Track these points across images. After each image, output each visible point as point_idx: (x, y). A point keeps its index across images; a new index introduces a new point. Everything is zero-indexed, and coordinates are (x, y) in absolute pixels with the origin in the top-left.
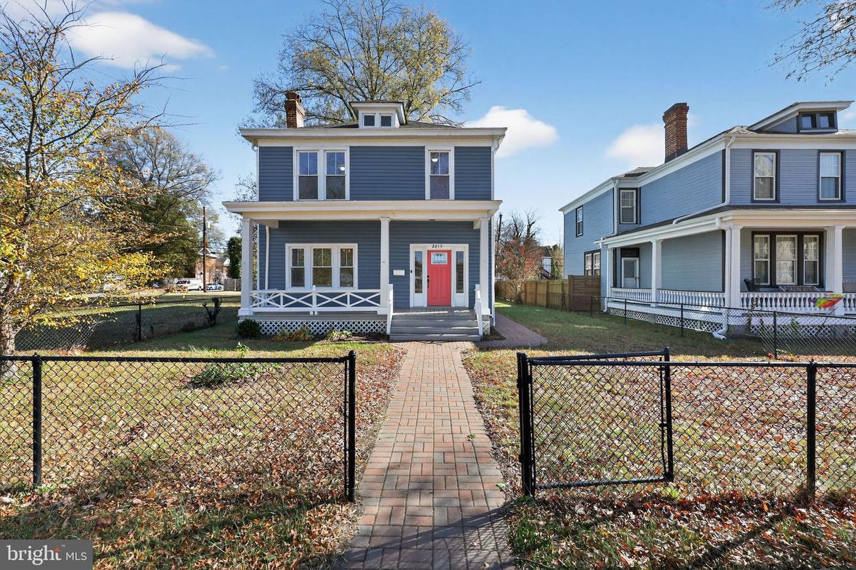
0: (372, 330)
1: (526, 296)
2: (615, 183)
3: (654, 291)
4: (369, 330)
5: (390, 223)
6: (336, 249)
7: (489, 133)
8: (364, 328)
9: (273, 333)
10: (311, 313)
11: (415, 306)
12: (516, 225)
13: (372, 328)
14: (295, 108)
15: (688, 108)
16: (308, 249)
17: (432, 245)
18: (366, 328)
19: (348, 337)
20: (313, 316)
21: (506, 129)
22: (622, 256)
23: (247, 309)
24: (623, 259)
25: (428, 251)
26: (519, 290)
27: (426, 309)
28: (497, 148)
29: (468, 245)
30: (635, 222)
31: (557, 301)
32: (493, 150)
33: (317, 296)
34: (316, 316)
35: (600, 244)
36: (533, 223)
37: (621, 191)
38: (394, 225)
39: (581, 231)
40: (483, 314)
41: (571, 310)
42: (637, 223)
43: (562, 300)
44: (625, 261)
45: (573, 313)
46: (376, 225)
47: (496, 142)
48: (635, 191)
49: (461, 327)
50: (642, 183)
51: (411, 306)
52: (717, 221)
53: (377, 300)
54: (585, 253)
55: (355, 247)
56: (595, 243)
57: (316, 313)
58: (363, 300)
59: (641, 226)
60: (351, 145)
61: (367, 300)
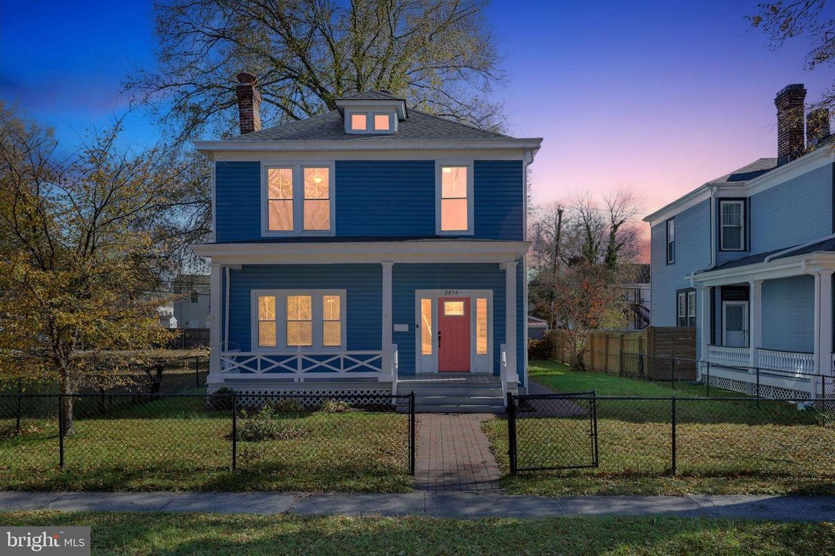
1: (592, 356)
2: (712, 190)
5: (393, 267)
7: (520, 145)
8: (362, 398)
9: (256, 405)
10: (296, 380)
11: (423, 371)
12: (588, 227)
13: (372, 398)
14: (251, 96)
15: (805, 91)
17: (444, 291)
18: (365, 398)
19: (346, 408)
20: (299, 384)
21: (541, 140)
22: (723, 299)
23: (218, 375)
24: (724, 302)
25: (439, 299)
26: (578, 348)
27: (437, 376)
28: (531, 163)
29: (492, 291)
30: (742, 248)
31: (633, 366)
32: (524, 164)
33: (303, 359)
34: (303, 384)
35: (692, 282)
36: (622, 222)
37: (723, 202)
38: (398, 269)
39: (673, 258)
40: (508, 381)
41: (650, 379)
42: (745, 250)
43: (639, 363)
44: (728, 307)
45: (652, 384)
46: (378, 268)
47: (529, 154)
48: (742, 203)
49: (481, 396)
50: (752, 189)
51: (417, 371)
52: (803, 264)
53: (378, 363)
54: (678, 292)
57: (302, 380)
58: (360, 363)
59: (751, 254)
60: (338, 159)
61: (365, 363)
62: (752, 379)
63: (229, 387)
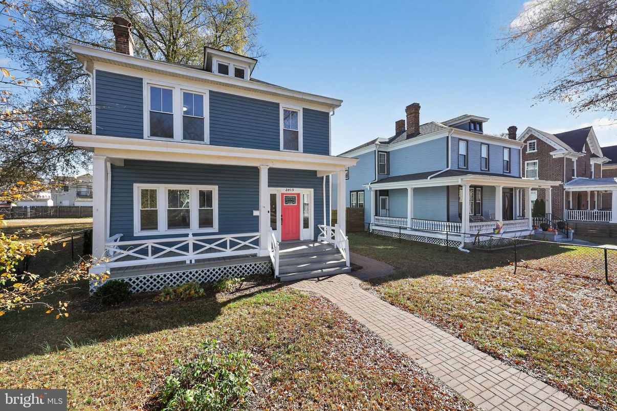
0: (253, 272)
2: (376, 147)
3: (409, 220)
4: (251, 273)
6: (194, 191)
8: (246, 271)
10: (188, 262)
13: (253, 270)
14: (127, 36)
15: (420, 107)
16: (162, 191)
17: (286, 188)
18: (248, 271)
20: (191, 265)
21: (342, 101)
22: (380, 196)
25: (282, 194)
29: (313, 189)
30: (386, 174)
32: (330, 115)
33: (193, 243)
34: (194, 265)
35: (368, 187)
37: (379, 153)
44: (382, 199)
48: (386, 154)
50: (389, 148)
52: (460, 180)
53: (257, 242)
54: (351, 192)
55: (215, 189)
56: (363, 186)
57: (193, 262)
58: (243, 243)
59: (389, 176)
60: (210, 90)
61: (247, 243)
62: (398, 231)
63: (118, 278)
